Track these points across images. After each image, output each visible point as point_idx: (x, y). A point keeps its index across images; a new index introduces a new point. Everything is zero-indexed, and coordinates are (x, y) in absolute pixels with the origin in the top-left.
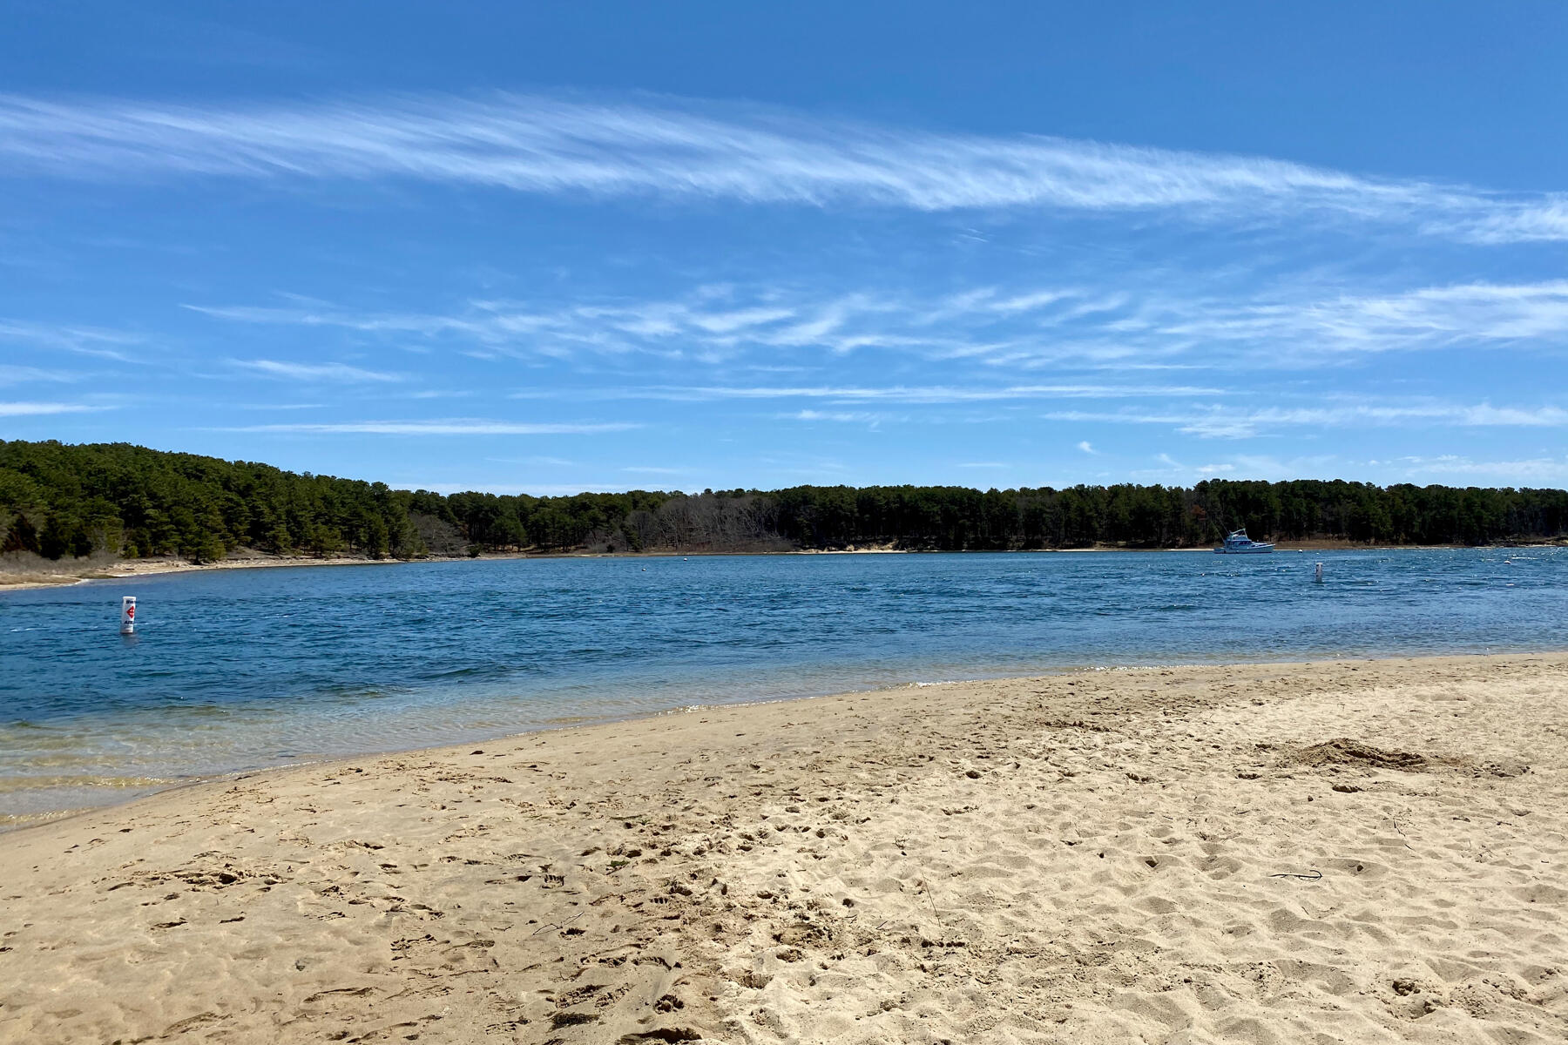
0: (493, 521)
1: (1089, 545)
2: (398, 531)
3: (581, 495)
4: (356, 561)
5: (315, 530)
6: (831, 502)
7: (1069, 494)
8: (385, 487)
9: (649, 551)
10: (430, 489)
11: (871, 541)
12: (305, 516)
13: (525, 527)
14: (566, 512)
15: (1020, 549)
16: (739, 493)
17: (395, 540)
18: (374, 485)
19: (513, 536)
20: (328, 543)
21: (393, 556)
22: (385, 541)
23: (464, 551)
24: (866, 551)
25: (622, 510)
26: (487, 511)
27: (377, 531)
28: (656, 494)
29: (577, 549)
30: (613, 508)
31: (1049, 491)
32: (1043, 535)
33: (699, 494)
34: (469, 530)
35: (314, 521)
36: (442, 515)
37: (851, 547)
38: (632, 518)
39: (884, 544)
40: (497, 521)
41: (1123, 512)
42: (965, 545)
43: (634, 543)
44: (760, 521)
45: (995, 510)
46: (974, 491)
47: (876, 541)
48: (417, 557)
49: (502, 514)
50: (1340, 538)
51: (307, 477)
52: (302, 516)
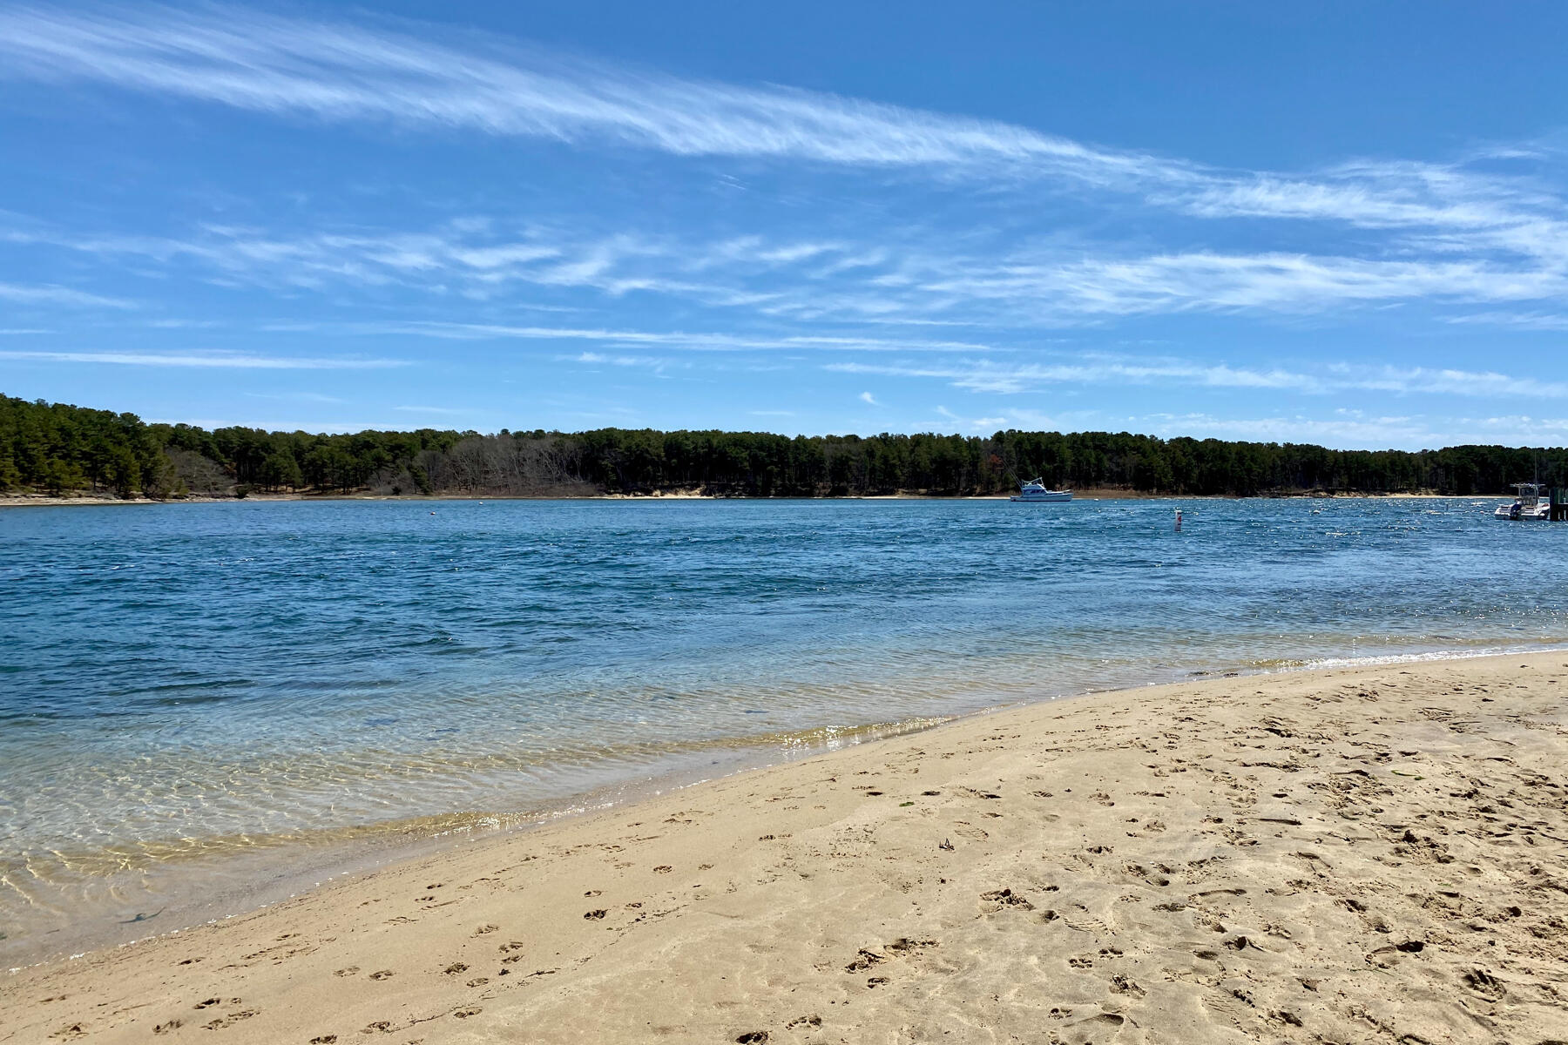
0: (264, 459)
1: (892, 493)
2: (152, 468)
3: (364, 432)
4: (102, 501)
5: (50, 465)
6: (638, 446)
7: (874, 443)
8: (136, 418)
9: (440, 494)
10: (191, 423)
11: (679, 487)
12: (38, 450)
13: (301, 466)
14: (347, 451)
15: (826, 495)
16: (539, 434)
17: (148, 478)
18: (123, 416)
19: (288, 475)
20: (66, 479)
21: (147, 496)
22: (136, 477)
23: (230, 491)
24: (673, 497)
25: (409, 449)
26: (257, 448)
27: (126, 468)
28: (448, 433)
29: (359, 490)
30: (399, 447)
31: (854, 439)
32: (848, 482)
33: (495, 434)
34: (238, 468)
35: (48, 456)
36: (206, 450)
37: (658, 492)
38: (421, 458)
39: (692, 489)
40: (268, 460)
41: (924, 459)
42: (773, 492)
43: (423, 485)
44: (561, 464)
45: (803, 458)
46: (783, 437)
47: (683, 486)
48: (175, 497)
49: (274, 451)
50: (1125, 488)
51: (41, 405)
52: (34, 449)
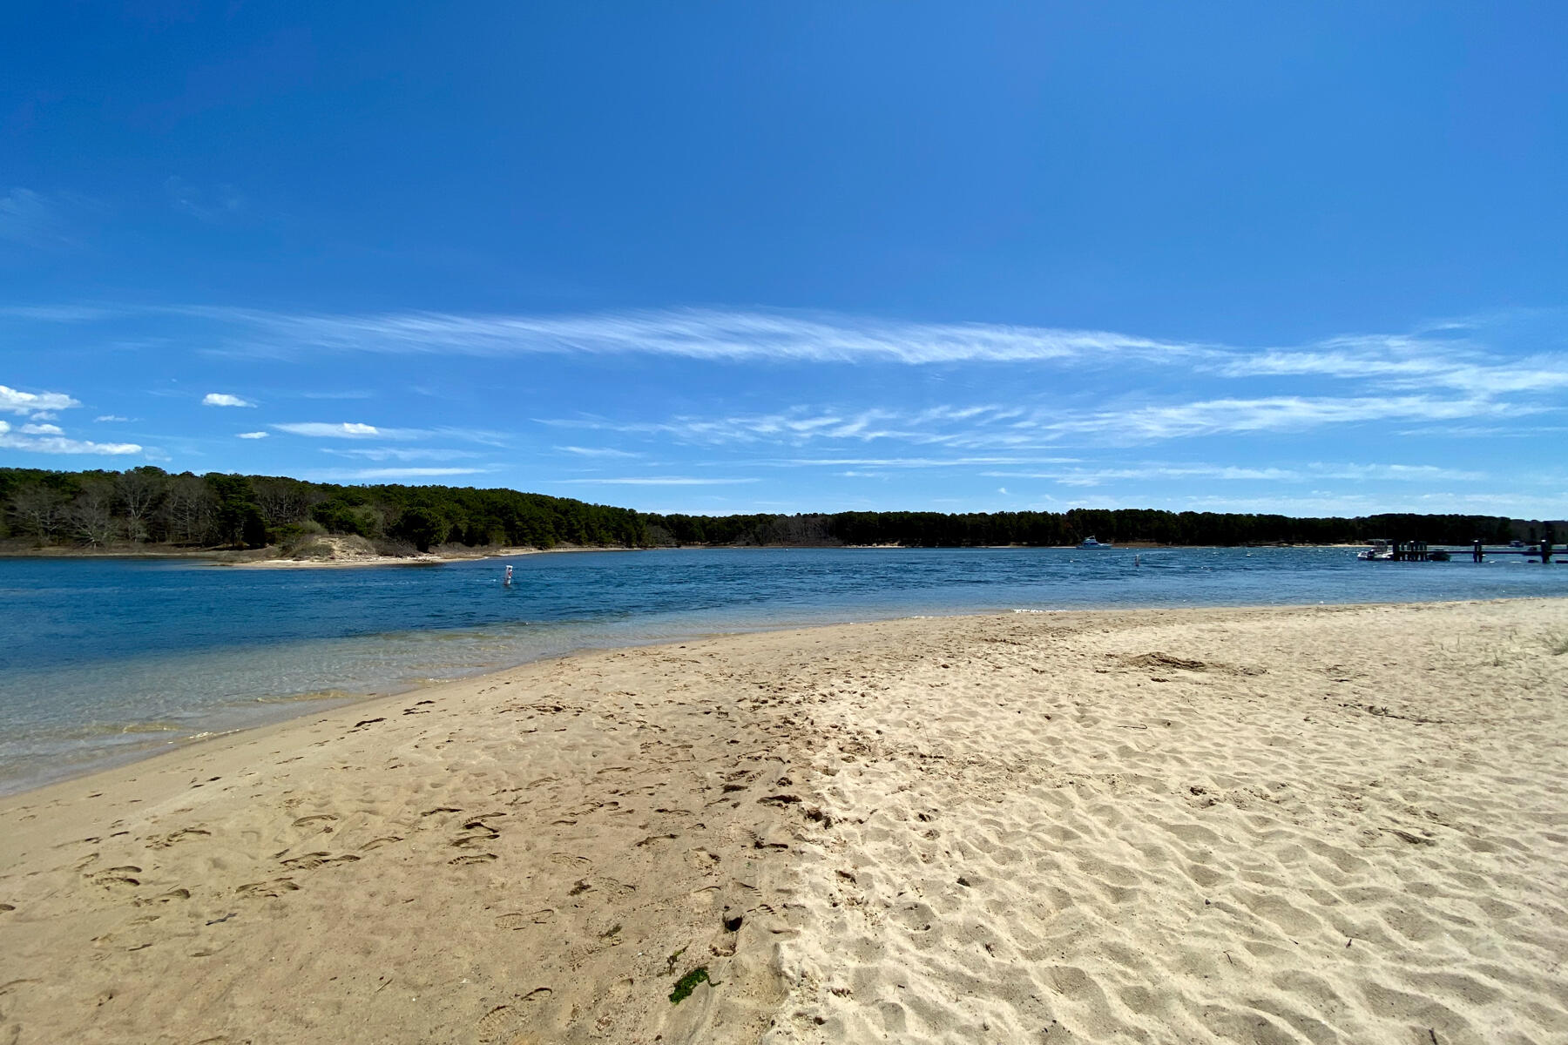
2: (641, 534)
4: (620, 549)
5: (600, 533)
6: (864, 520)
8: (635, 511)
9: (768, 545)
10: (657, 512)
12: (595, 526)
13: (704, 532)
14: (725, 524)
15: (967, 546)
16: (815, 515)
17: (639, 538)
18: (629, 510)
19: (699, 537)
20: (606, 540)
21: (639, 547)
22: (635, 538)
23: (674, 544)
24: (884, 547)
25: (754, 524)
26: (685, 524)
27: (631, 534)
28: (772, 515)
29: (731, 544)
30: (749, 522)
31: (984, 515)
32: (981, 539)
33: (794, 516)
34: (677, 534)
35: (599, 528)
36: (663, 526)
37: (876, 544)
38: (759, 527)
39: (893, 543)
40: (690, 529)
41: (1026, 526)
42: (938, 544)
43: (760, 541)
44: (826, 530)
45: (954, 525)
46: (943, 515)
47: (888, 541)
48: (651, 547)
49: (693, 525)
50: (1151, 542)
51: (596, 506)
52: (593, 526)
